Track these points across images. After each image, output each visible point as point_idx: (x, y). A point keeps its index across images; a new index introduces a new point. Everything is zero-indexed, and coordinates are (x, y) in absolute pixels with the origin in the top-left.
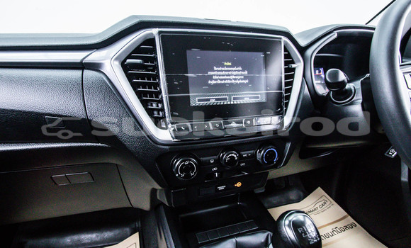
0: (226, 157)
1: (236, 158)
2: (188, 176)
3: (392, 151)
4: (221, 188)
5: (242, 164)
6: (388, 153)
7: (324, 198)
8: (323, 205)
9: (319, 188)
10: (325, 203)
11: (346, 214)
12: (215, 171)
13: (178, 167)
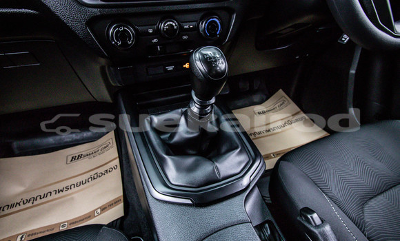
0: (164, 26)
1: (175, 27)
2: (124, 44)
3: (345, 36)
4: (170, 68)
5: (184, 37)
6: (341, 40)
7: (283, 98)
8: (281, 105)
9: (281, 90)
10: (283, 103)
11: (299, 110)
12: (156, 44)
13: (113, 33)
